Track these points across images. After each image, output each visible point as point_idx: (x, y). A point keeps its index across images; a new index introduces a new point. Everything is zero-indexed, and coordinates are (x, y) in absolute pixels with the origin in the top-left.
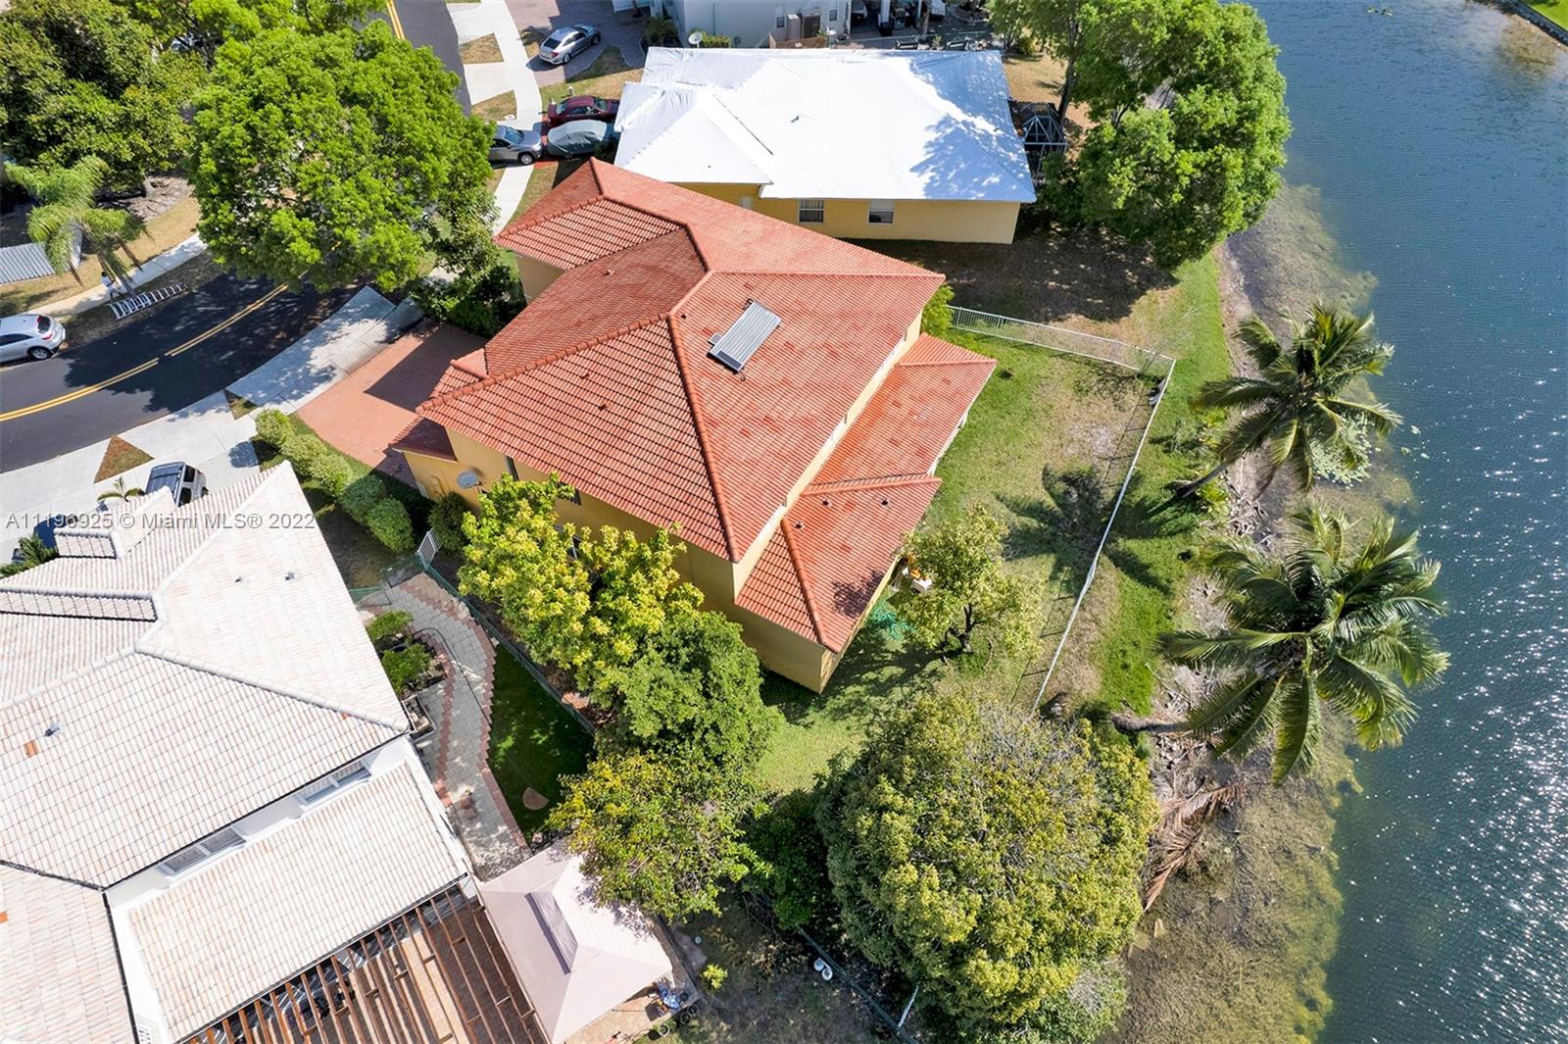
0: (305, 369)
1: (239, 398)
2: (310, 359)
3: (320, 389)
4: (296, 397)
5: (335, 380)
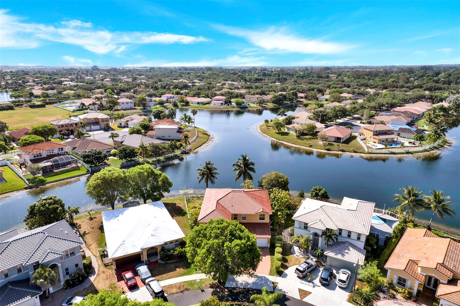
0: (257, 281)
1: (273, 286)
2: (254, 282)
4: (264, 277)
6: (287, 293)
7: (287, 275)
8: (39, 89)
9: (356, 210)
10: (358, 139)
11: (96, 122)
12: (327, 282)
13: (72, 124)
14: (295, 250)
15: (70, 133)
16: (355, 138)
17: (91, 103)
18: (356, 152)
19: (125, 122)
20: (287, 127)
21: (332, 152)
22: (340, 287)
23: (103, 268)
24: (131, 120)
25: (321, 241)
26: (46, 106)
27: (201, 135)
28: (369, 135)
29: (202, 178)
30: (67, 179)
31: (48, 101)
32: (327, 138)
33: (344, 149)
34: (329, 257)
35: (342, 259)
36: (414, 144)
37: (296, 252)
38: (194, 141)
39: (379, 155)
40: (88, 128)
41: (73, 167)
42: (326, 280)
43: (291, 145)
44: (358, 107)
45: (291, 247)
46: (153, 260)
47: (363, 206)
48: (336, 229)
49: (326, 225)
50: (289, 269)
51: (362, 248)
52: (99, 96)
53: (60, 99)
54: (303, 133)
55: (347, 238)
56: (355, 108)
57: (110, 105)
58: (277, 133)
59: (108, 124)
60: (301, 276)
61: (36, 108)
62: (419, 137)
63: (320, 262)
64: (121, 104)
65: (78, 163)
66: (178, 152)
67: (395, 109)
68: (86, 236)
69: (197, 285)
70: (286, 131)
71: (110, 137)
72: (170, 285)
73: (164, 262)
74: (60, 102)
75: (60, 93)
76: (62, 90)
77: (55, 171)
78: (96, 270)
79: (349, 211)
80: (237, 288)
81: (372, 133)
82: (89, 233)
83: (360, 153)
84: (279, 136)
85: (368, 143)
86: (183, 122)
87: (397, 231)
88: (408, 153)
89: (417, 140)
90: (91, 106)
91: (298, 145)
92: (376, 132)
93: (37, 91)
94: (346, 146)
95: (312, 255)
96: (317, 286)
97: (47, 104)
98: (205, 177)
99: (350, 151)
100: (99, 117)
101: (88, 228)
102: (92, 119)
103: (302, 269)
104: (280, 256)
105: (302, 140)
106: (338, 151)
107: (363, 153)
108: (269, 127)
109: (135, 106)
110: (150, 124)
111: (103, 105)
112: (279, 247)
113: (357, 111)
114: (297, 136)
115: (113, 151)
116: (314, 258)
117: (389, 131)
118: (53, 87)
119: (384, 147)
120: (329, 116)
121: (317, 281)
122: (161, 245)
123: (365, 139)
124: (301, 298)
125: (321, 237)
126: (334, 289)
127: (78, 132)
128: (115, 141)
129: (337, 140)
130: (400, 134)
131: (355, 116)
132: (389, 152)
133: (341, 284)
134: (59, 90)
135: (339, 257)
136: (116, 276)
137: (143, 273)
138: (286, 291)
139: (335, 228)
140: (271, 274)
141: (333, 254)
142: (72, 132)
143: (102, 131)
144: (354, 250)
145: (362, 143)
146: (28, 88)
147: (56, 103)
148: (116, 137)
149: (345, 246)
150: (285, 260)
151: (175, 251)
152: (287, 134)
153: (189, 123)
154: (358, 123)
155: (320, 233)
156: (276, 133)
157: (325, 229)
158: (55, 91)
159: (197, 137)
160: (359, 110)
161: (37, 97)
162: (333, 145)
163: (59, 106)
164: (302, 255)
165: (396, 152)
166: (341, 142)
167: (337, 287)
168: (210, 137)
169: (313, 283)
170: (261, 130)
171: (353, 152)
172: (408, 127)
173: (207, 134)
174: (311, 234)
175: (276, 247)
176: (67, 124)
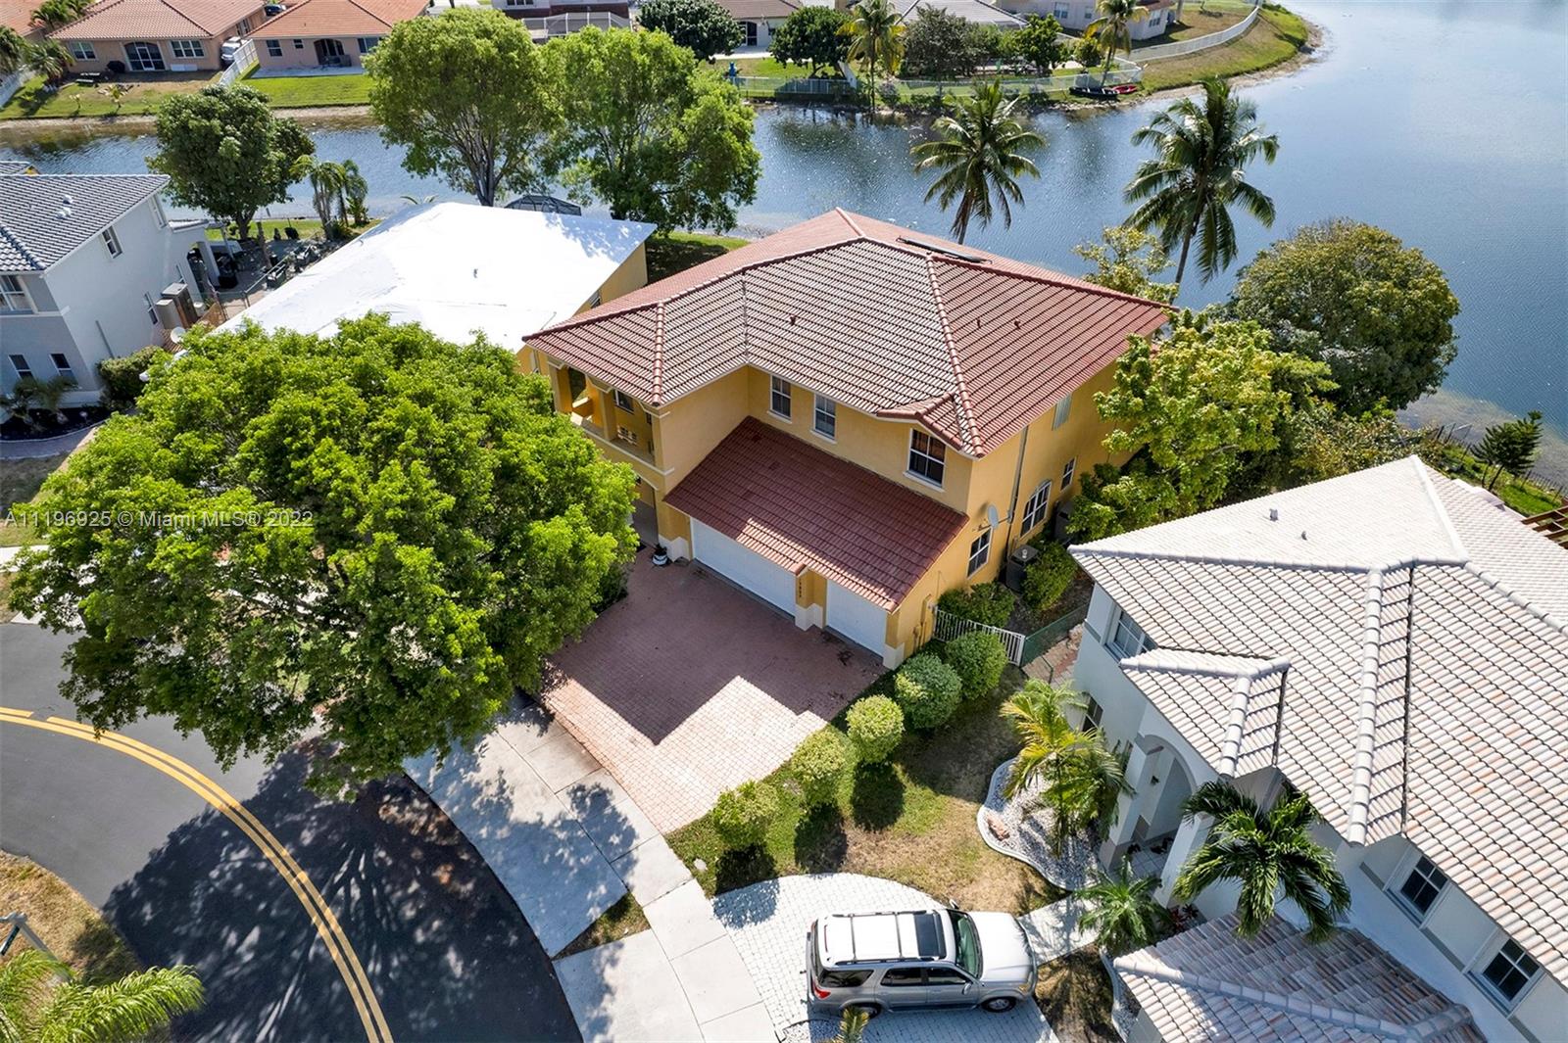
0: (562, 828)
1: (593, 927)
2: (541, 823)
3: (621, 803)
4: (629, 835)
5: (606, 783)
7: (767, 911)
27: (1258, 38)
38: (1195, 55)
49: (1289, 745)
55: (1470, 977)
80: (426, 799)
155: (1198, 776)
159: (1232, 42)
164: (1034, 846)
168: (1305, 57)
173: (1299, 42)
174: (1138, 741)
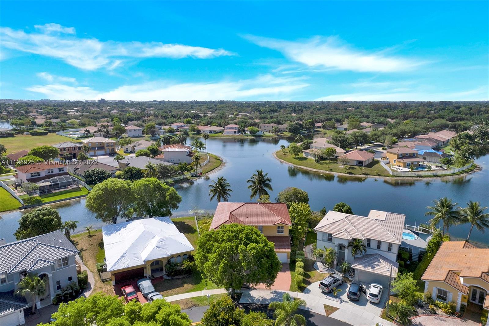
0: (275, 297)
2: (272, 298)
3: (278, 291)
4: (284, 293)
5: (274, 291)
6: (311, 309)
7: (310, 291)
8: (43, 118)
9: (385, 221)
10: (382, 163)
11: (101, 147)
12: (356, 297)
13: (75, 148)
14: (318, 266)
15: (73, 157)
16: (378, 162)
17: (96, 130)
18: (379, 175)
19: (132, 148)
20: (305, 152)
21: (354, 175)
22: (371, 303)
23: (100, 284)
24: (139, 145)
25: (347, 253)
26: (49, 134)
27: (212, 160)
28: (392, 158)
29: (214, 196)
30: (67, 199)
31: (50, 129)
32: (348, 162)
33: (367, 172)
34: (357, 269)
35: (372, 271)
36: (441, 167)
37: (319, 268)
38: (206, 165)
39: (405, 178)
40: (92, 153)
41: (74, 188)
42: (355, 294)
43: (309, 169)
44: (379, 133)
45: (314, 263)
46: (157, 275)
47: (393, 217)
48: (364, 239)
49: (352, 235)
50: (312, 284)
51: (395, 261)
52: (106, 124)
53: (64, 128)
54: (322, 157)
55: (377, 250)
56: (376, 135)
57: (116, 132)
58: (295, 158)
59: (113, 149)
60: (327, 291)
61: (38, 135)
62: (446, 161)
63: (347, 277)
64: (128, 131)
65: (79, 185)
66: (188, 175)
67: (418, 136)
68: (83, 252)
69: (207, 301)
70: (304, 156)
71: (115, 159)
72: (176, 301)
73: (170, 278)
74: (63, 130)
75: (64, 121)
76: (66, 119)
77: (53, 192)
78: (92, 286)
79: (378, 221)
80: (253, 304)
81: (396, 156)
82: (86, 250)
83: (384, 176)
84: (297, 161)
85: (393, 167)
86: (195, 147)
87: (432, 245)
88: (436, 176)
89: (445, 164)
90: (96, 133)
91: (317, 169)
92: (401, 155)
93: (40, 120)
94: (368, 169)
95: (338, 271)
96: (345, 302)
97: (50, 132)
98: (217, 194)
99: (373, 174)
100: (104, 142)
101: (87, 245)
102: (97, 144)
103: (327, 283)
104: (302, 270)
105: (321, 164)
106: (360, 174)
107: (388, 176)
108: (286, 153)
109: (143, 134)
110: (159, 149)
111: (109, 132)
112: (300, 261)
113: (379, 137)
114: (316, 161)
115: (118, 173)
116: (340, 273)
117: (414, 154)
118: (57, 116)
119: (410, 170)
120: (350, 142)
121: (345, 297)
122: (167, 258)
123: (388, 163)
124: (327, 314)
125: (348, 248)
126: (364, 305)
127: (81, 155)
128: (121, 163)
129: (359, 164)
130: (425, 158)
131: (376, 143)
132: (415, 175)
133: (372, 299)
134: (63, 119)
135: (369, 269)
136: (114, 292)
137: (146, 288)
138: (310, 308)
139: (363, 237)
140: (291, 290)
141: (361, 267)
142: (75, 156)
143: (107, 156)
144: (385, 262)
145: (386, 167)
146: (31, 117)
147: (59, 131)
148: (122, 159)
149: (375, 258)
150: (307, 276)
151: (183, 265)
152: (305, 159)
153: (200, 149)
154: (380, 149)
155: (346, 244)
156: (293, 158)
157: (351, 239)
158: (59, 120)
159: (209, 161)
160: (380, 136)
161: (39, 126)
162: (355, 169)
163: (62, 134)
164: (327, 271)
165: (423, 175)
166: (364, 166)
167: (368, 303)
168: (223, 162)
169: (340, 299)
170: (277, 156)
171: (377, 176)
172: (434, 151)
173: (219, 160)
174: (336, 246)
175: (297, 262)
176: (70, 147)
